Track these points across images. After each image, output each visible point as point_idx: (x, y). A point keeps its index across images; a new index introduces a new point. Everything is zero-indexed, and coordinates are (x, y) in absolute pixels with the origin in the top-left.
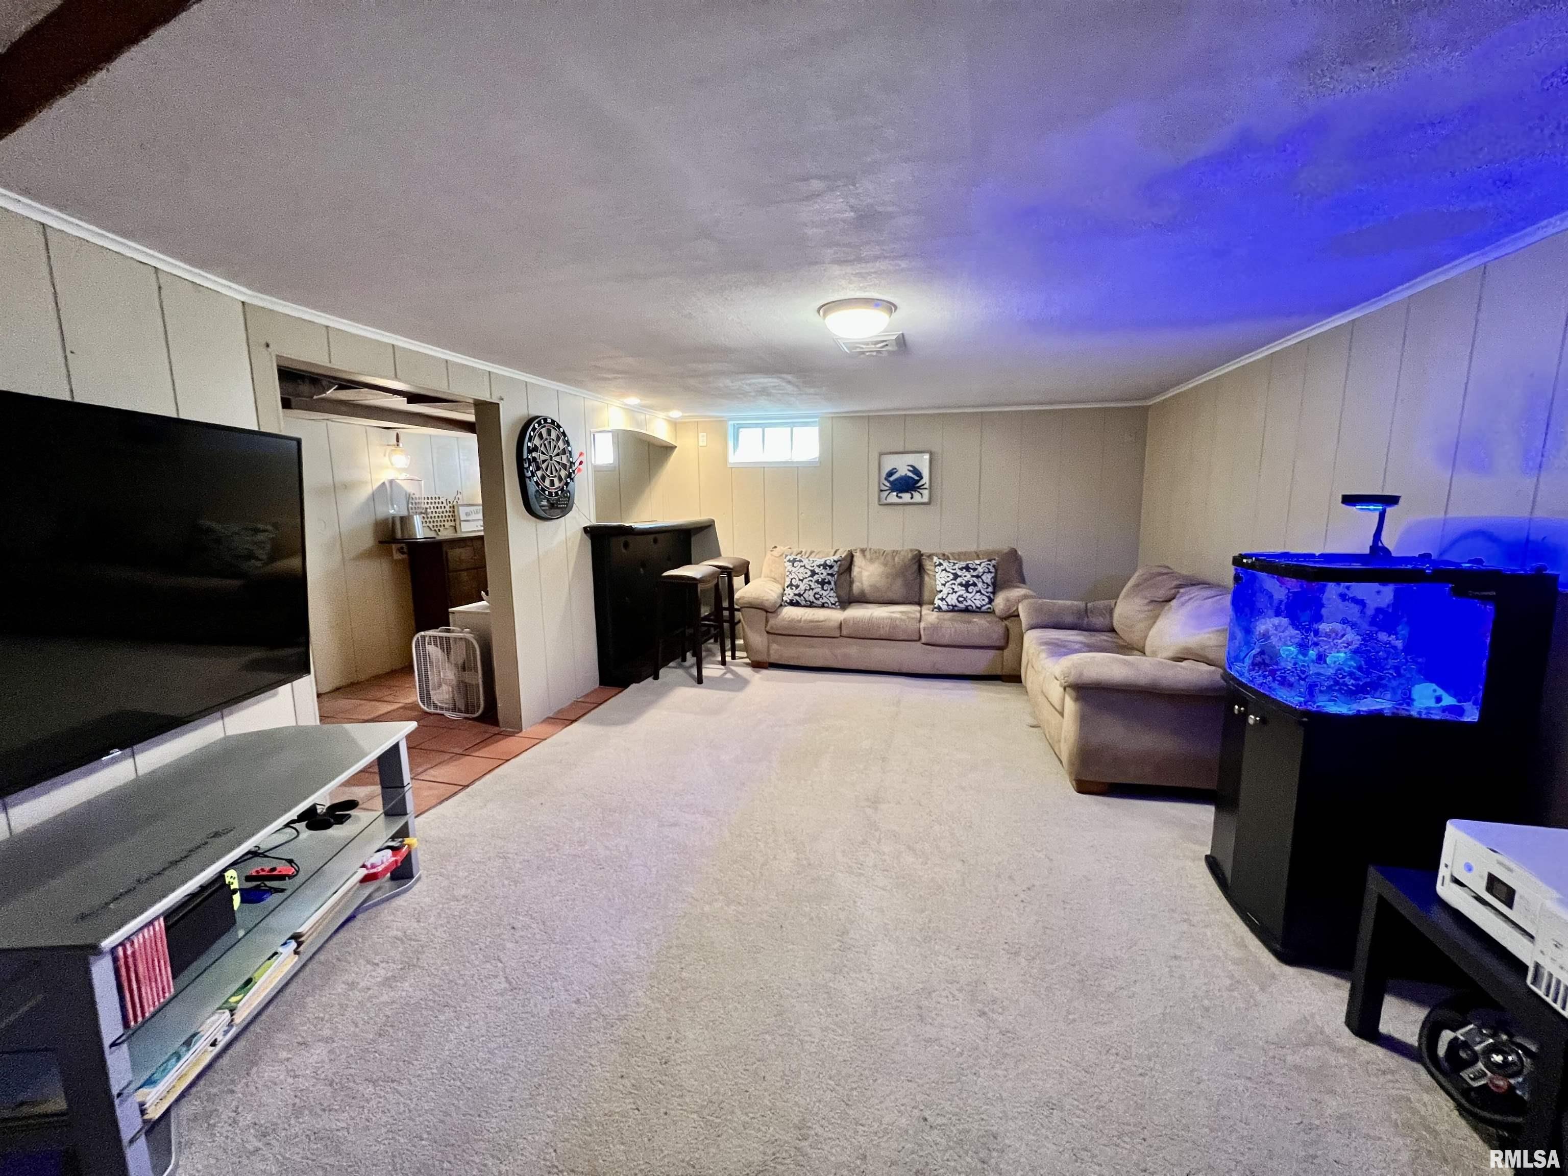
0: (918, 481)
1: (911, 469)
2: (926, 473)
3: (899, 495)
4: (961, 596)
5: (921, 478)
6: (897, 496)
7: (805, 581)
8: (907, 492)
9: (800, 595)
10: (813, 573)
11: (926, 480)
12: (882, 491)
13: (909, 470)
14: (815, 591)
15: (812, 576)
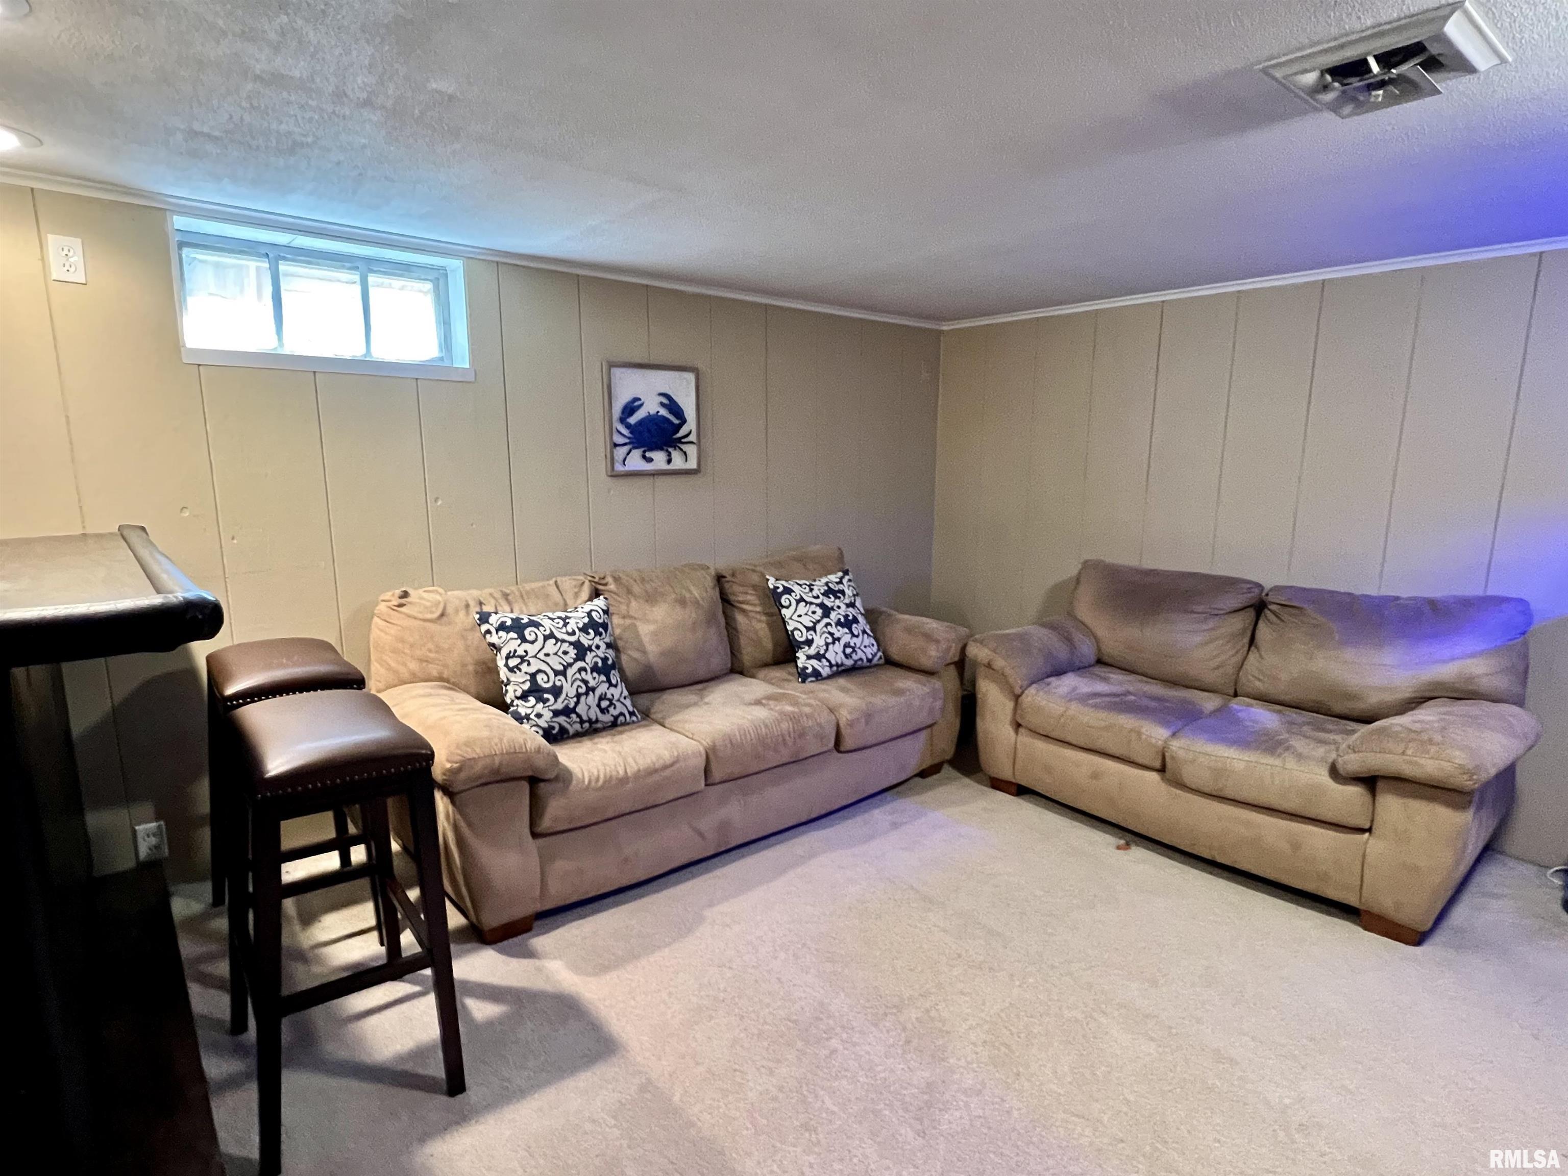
0: (680, 426)
1: (665, 401)
2: (690, 413)
3: (648, 454)
4: (847, 645)
5: (684, 421)
6: (644, 457)
7: (570, 672)
8: (660, 448)
9: (567, 712)
10: (582, 651)
11: (691, 424)
12: (616, 445)
13: (662, 404)
14: (598, 692)
15: (580, 657)
